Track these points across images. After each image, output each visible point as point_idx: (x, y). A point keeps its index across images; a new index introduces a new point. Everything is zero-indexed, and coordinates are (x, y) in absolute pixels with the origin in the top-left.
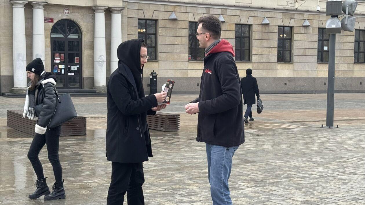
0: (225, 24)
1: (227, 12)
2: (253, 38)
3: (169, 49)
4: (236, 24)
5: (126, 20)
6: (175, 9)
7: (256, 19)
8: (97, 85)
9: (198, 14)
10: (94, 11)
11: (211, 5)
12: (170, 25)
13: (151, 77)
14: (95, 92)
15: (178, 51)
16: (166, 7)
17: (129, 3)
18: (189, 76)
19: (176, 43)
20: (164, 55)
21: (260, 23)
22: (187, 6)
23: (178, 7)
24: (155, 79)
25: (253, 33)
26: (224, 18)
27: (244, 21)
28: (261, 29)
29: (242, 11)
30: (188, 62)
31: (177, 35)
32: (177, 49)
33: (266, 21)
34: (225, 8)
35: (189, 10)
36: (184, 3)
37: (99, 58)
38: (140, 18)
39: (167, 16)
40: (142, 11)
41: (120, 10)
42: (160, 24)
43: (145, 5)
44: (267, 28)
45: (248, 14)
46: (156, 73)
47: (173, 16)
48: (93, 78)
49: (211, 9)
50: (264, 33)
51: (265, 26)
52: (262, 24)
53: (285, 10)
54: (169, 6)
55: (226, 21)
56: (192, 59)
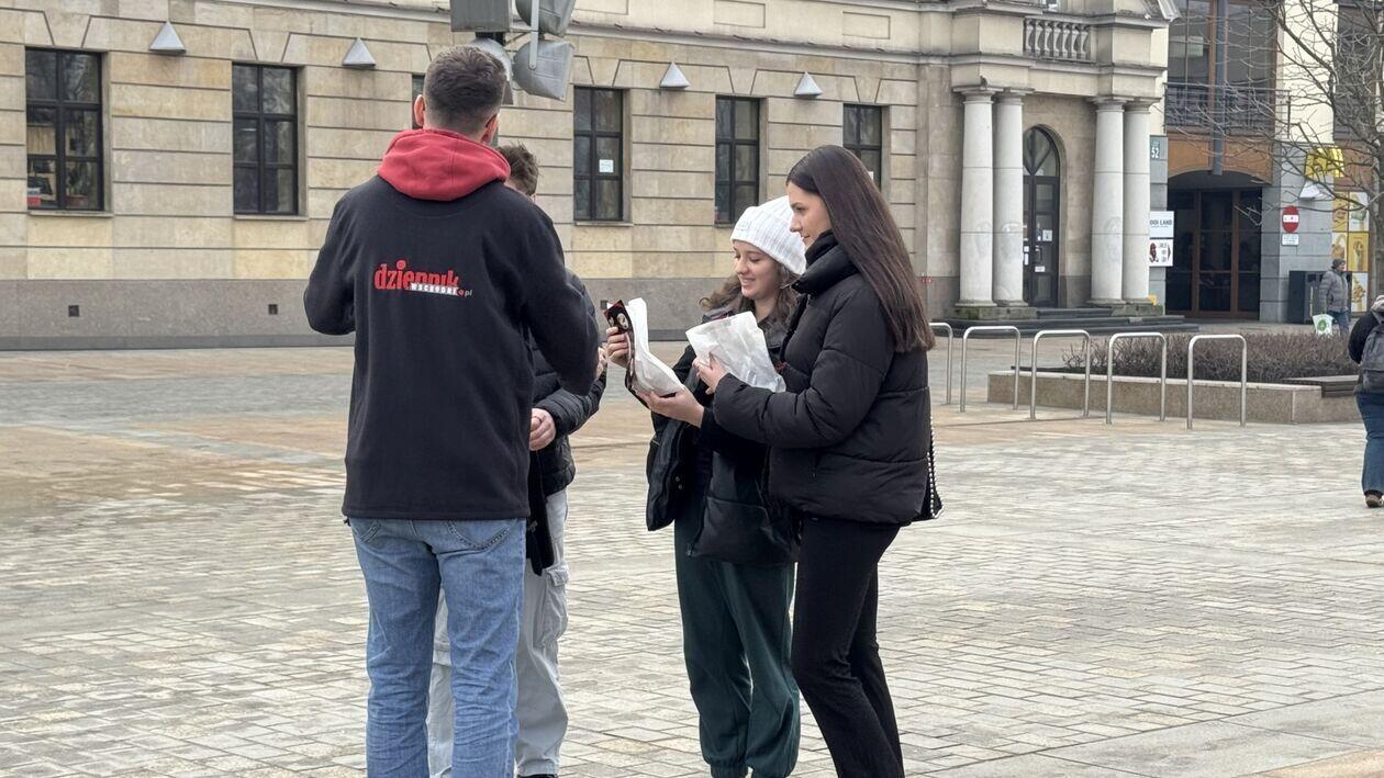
0: (184, 62)
1: (193, 14)
2: (308, 123)
4: (235, 63)
7: (320, 47)
9: (66, 17)
18: (32, 276)
21: (338, 62)
25: (310, 104)
26: (181, 36)
27: (267, 52)
28: (341, 85)
29: (257, 10)
30: (24, 216)
33: (363, 55)
44: (366, 81)
45: (284, 25)
50: (354, 102)
51: (359, 73)
52: (347, 67)
55: (190, 51)
56: (46, 205)
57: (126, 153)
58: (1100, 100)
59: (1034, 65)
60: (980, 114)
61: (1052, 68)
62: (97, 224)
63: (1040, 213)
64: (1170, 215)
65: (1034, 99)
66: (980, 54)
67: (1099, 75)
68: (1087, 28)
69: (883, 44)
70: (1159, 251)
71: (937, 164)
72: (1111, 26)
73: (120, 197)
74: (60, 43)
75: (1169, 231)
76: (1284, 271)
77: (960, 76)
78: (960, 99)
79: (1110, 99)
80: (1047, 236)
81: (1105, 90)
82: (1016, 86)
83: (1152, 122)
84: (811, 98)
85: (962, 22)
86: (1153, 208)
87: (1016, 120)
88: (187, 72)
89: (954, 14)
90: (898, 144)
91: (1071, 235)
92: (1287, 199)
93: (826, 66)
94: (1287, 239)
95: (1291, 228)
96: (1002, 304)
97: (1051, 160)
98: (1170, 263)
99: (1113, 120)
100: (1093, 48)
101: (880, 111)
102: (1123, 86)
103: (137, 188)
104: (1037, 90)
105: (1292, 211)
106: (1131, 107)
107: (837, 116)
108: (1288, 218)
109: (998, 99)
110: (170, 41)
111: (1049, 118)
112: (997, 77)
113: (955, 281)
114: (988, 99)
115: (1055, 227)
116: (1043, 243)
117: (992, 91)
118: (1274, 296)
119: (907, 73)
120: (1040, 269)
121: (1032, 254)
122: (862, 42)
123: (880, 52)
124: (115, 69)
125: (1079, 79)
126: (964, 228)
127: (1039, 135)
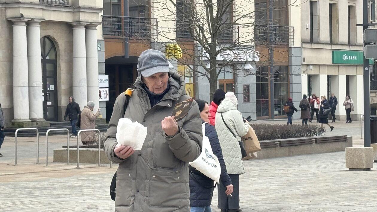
58: (75, 24)
59: (45, 8)
60: (20, 30)
61: (52, 9)
63: (48, 77)
64: (107, 77)
65: (45, 23)
66: (20, 3)
67: (73, 12)
71: (2, 55)
75: (107, 84)
77: (11, 13)
78: (11, 24)
79: (79, 23)
80: (52, 87)
81: (77, 19)
82: (37, 18)
83: (97, 33)
86: (100, 74)
87: (37, 33)
91: (63, 87)
96: (33, 120)
97: (53, 52)
99: (80, 33)
102: (84, 17)
104: (46, 19)
106: (88, 27)
109: (29, 24)
111: (51, 32)
112: (29, 14)
113: (11, 110)
114: (24, 24)
115: (55, 83)
116: (50, 91)
117: (26, 20)
120: (49, 103)
121: (45, 96)
125: (64, 14)
126: (15, 84)
127: (46, 39)
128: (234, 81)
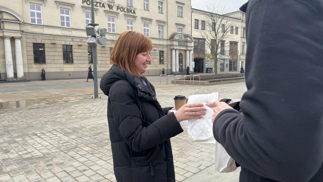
0: (82, 46)
1: (83, 41)
3: (52, 58)
4: (88, 46)
5: (25, 43)
6: (55, 38)
8: (8, 77)
9: (67, 41)
10: (4, 38)
11: (74, 37)
12: (51, 46)
13: (42, 72)
14: (7, 80)
15: (57, 59)
16: (49, 37)
17: (27, 35)
18: (64, 71)
19: (56, 55)
20: (49, 61)
22: (61, 37)
23: (56, 38)
24: (44, 73)
25: (97, 51)
26: (81, 43)
28: (101, 49)
30: (63, 64)
31: (56, 51)
32: (57, 58)
34: (81, 38)
35: (62, 39)
36: (59, 36)
37: (8, 63)
38: (34, 42)
39: (50, 42)
40: (35, 39)
41: (20, 38)
42: (46, 45)
43: (37, 36)
44: (104, 48)
46: (44, 70)
47: (53, 42)
48: (6, 73)
49: (74, 39)
50: (103, 51)
53: (112, 40)
54: (51, 37)
55: (82, 45)
56: (66, 63)
57: (75, 57)
59: (179, 46)
60: (174, 51)
61: (181, 46)
62: (72, 65)
63: (180, 62)
64: (194, 62)
65: (179, 50)
66: (173, 45)
67: (186, 47)
68: (185, 42)
69: (163, 44)
70: (193, 66)
71: (169, 57)
72: (188, 42)
73: (75, 62)
74: (67, 44)
75: (194, 64)
76: (206, 68)
77: (172, 48)
78: (172, 50)
79: (187, 50)
80: (181, 64)
83: (192, 52)
84: (155, 50)
85: (172, 42)
86: (192, 61)
87: (178, 52)
88: (82, 47)
89: (171, 41)
90: (165, 55)
91: (184, 64)
92: (206, 60)
93: (157, 46)
94: (206, 64)
95: (206, 63)
96: (176, 72)
97: (182, 56)
98: (194, 67)
99: (188, 52)
100: (186, 44)
101: (163, 51)
102: (189, 48)
103: (77, 61)
105: (206, 61)
106: (190, 51)
107: (158, 52)
108: (206, 62)
109: (176, 50)
110: (80, 44)
111: (181, 52)
112: (176, 48)
113: (171, 70)
115: (182, 63)
118: (205, 70)
119: (166, 47)
120: (181, 68)
121: (180, 66)
122: (161, 44)
123: (163, 45)
124: (73, 47)
125: (184, 48)
126: (172, 64)
127: (180, 54)
128: (224, 63)
